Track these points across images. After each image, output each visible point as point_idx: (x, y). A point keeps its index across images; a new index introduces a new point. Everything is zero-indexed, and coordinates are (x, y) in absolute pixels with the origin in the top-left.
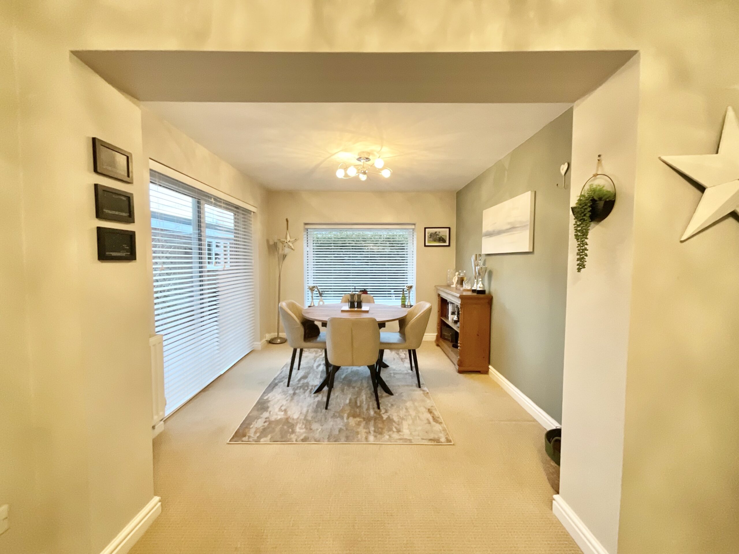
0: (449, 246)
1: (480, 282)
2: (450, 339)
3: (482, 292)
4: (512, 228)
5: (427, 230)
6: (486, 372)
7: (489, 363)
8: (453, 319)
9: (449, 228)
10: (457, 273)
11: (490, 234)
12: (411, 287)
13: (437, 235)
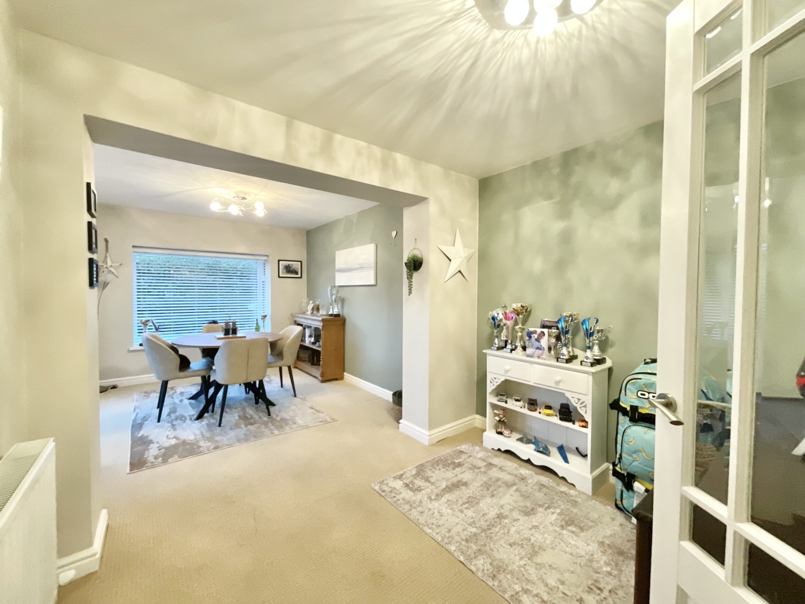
0: (301, 277)
1: (336, 308)
2: (307, 359)
3: (338, 315)
4: (361, 268)
5: (280, 262)
6: (342, 378)
7: (344, 371)
8: (310, 342)
9: (301, 262)
10: (311, 302)
11: (342, 271)
12: (265, 316)
13: (291, 267)
